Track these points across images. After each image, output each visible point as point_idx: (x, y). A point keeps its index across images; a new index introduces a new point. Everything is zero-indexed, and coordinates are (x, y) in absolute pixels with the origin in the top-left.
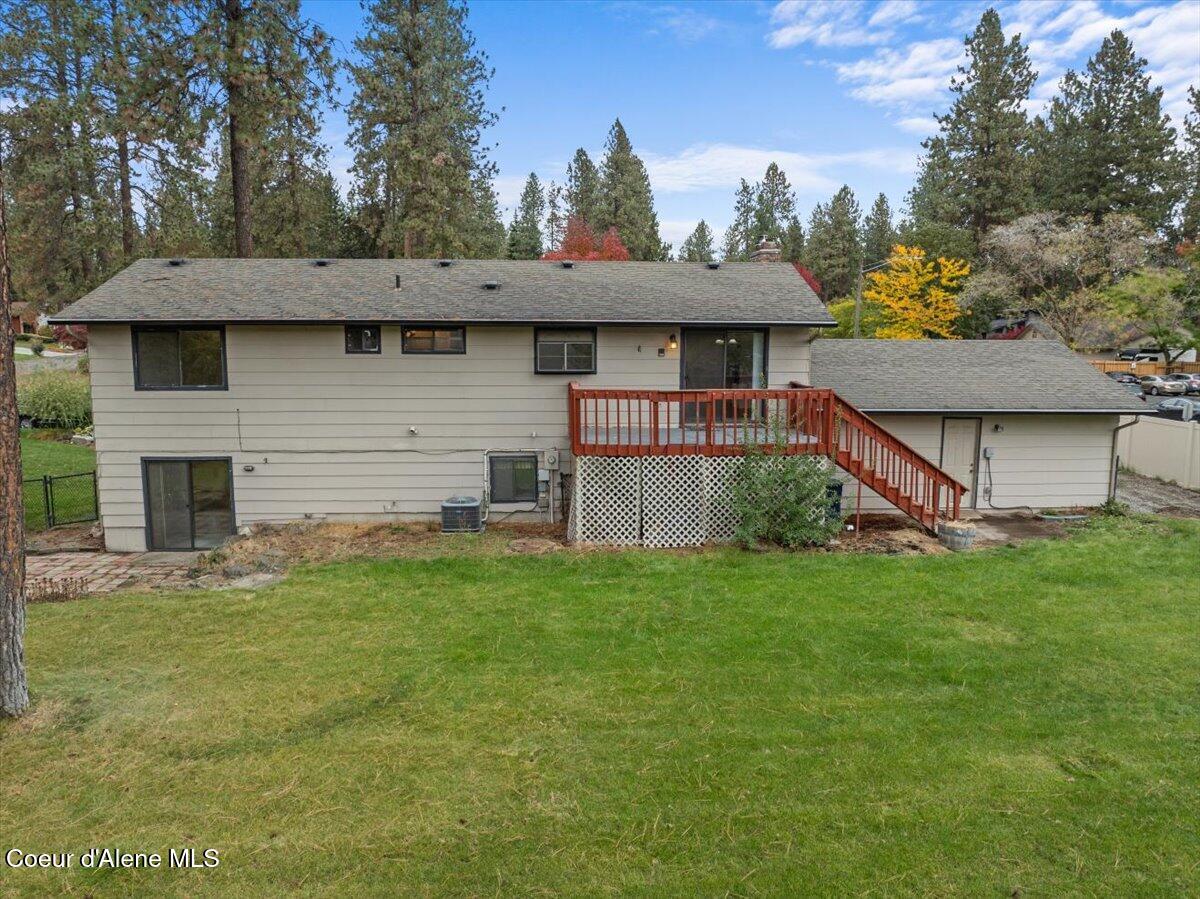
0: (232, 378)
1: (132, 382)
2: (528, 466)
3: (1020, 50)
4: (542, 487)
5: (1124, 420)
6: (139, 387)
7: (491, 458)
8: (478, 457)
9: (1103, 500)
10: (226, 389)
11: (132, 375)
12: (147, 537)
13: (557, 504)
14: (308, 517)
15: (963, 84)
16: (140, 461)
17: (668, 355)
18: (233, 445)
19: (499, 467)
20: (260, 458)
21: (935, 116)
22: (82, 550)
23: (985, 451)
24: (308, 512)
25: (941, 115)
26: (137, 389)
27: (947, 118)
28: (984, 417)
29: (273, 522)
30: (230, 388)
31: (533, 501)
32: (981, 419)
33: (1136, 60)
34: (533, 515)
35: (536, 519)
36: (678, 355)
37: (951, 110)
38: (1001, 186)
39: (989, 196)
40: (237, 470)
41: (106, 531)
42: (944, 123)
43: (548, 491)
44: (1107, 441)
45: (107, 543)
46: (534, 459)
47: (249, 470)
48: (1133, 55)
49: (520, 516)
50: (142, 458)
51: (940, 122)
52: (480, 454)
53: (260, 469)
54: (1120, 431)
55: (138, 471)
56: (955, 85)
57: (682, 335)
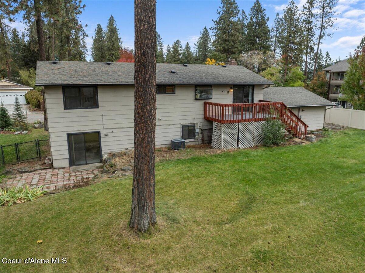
0: (100, 104)
1: (63, 107)
2: (192, 128)
3: (235, 4)
4: (197, 134)
5: (327, 107)
6: (65, 108)
7: (182, 126)
8: (179, 126)
9: (322, 127)
10: (98, 108)
11: (63, 104)
12: (69, 161)
13: (201, 138)
14: (127, 149)
15: (220, 12)
16: (66, 135)
17: (230, 93)
18: (101, 127)
19: (184, 129)
20: (111, 131)
21: (213, 21)
22: (44, 169)
23: (300, 116)
24: (126, 147)
25: (215, 20)
26: (65, 109)
27: (216, 21)
28: (300, 108)
29: (115, 152)
30: (99, 107)
31: (194, 138)
32: (299, 108)
33: (262, 9)
34: (193, 142)
35: (194, 144)
36: (232, 93)
37: (218, 19)
38: (233, 42)
39: (230, 45)
40: (102, 135)
41: (53, 161)
42: (215, 23)
43: (198, 135)
44: (323, 113)
45: (54, 166)
46: (194, 126)
47: (106, 135)
48: (262, 7)
49: (190, 143)
50: (67, 134)
51: (214, 22)
52: (179, 125)
53: (110, 135)
54: (327, 110)
55: (66, 138)
56: (218, 12)
57: (234, 87)
